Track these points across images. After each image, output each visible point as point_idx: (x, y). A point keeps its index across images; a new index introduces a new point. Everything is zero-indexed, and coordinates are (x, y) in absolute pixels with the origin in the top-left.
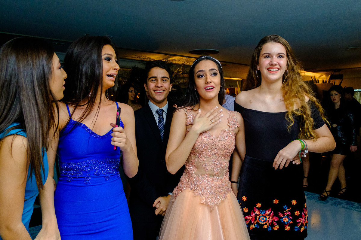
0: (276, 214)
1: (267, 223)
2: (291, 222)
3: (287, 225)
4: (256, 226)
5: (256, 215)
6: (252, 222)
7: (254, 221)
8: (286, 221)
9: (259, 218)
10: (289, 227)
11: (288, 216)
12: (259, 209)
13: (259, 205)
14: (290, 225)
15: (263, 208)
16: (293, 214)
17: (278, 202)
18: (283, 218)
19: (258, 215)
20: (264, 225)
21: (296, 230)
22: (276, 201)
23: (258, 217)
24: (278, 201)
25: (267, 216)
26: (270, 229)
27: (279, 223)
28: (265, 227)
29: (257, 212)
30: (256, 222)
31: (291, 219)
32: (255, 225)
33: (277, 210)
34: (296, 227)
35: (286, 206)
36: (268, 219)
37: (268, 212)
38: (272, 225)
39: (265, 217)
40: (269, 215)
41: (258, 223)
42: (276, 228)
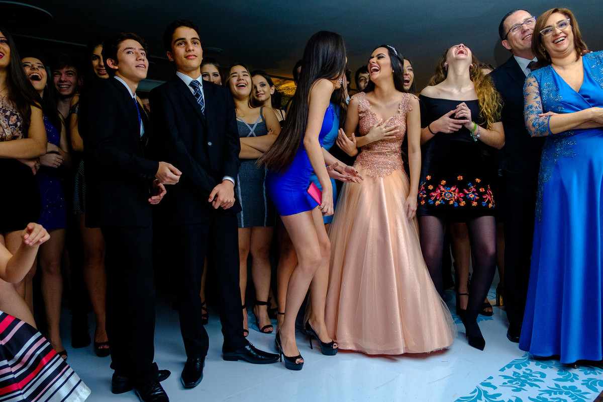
0: (461, 191)
1: (453, 199)
2: (477, 198)
3: (473, 200)
4: (442, 202)
5: (441, 191)
6: (438, 198)
7: (440, 197)
8: (472, 197)
9: (445, 195)
10: (476, 203)
11: (473, 193)
12: (444, 186)
13: (444, 182)
14: (476, 200)
15: (448, 185)
16: (478, 191)
17: (462, 179)
18: (468, 194)
19: (443, 191)
20: (449, 201)
21: (484, 205)
22: (460, 178)
23: (444, 193)
24: (462, 177)
25: (452, 192)
26: (456, 205)
27: (465, 199)
28: (451, 202)
29: (442, 189)
30: (441, 198)
31: (476, 195)
32: (440, 201)
33: (462, 186)
34: (483, 203)
35: (470, 184)
36: (454, 196)
37: (453, 189)
38: (458, 201)
39: (451, 193)
40: (454, 191)
41: (443, 199)
42: (463, 203)
